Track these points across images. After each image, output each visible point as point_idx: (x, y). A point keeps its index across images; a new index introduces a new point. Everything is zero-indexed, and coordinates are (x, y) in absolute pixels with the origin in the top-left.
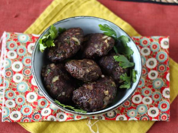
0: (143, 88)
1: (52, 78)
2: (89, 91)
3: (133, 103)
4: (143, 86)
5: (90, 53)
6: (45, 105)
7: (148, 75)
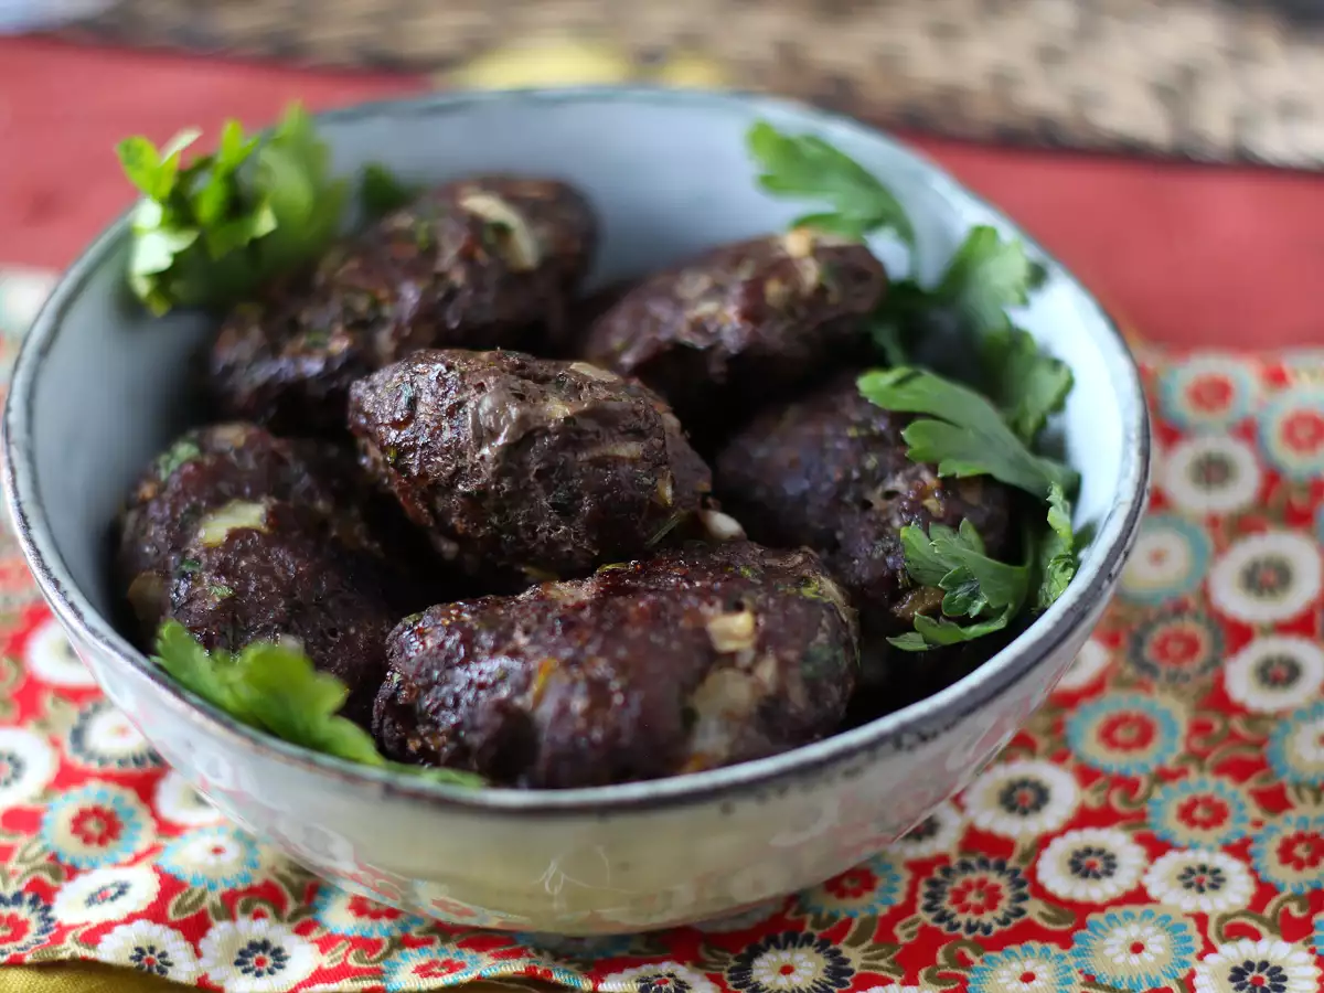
0: (1164, 776)
1: (197, 514)
2: (547, 609)
3: (1040, 892)
4: (1170, 762)
5: (626, 348)
6: (112, 843)
7: (1220, 680)
